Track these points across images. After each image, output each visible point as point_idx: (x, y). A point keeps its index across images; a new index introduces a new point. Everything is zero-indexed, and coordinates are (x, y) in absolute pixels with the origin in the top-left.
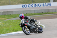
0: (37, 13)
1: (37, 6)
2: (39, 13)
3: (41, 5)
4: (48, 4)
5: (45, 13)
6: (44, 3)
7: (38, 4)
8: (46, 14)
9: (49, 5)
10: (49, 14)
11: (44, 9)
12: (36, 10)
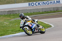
0: (45, 11)
1: (45, 4)
2: (47, 11)
4: (57, 1)
5: (53, 11)
6: (53, 1)
7: (46, 2)
8: (55, 12)
9: (58, 3)
11: (53, 7)
12: (44, 8)
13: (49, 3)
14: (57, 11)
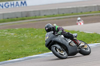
0: (8, 18)
5: (21, 18)
8: (24, 19)
10: (29, 19)
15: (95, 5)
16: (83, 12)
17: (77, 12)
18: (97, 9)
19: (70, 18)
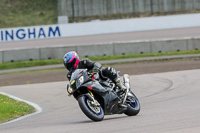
0: (12, 61)
1: (12, 37)
2: (19, 61)
3: (26, 32)
4: (51, 29)
5: (39, 61)
6: (38, 28)
7: (15, 30)
8: (45, 64)
9: (54, 33)
10: (54, 63)
11: (38, 47)
12: (8, 51)
13: (25, 35)
14: (52, 60)
15: (189, 38)
16: (163, 52)
17: (151, 52)
18: (190, 47)
19: (135, 62)
